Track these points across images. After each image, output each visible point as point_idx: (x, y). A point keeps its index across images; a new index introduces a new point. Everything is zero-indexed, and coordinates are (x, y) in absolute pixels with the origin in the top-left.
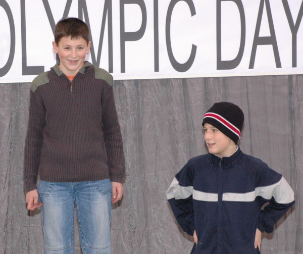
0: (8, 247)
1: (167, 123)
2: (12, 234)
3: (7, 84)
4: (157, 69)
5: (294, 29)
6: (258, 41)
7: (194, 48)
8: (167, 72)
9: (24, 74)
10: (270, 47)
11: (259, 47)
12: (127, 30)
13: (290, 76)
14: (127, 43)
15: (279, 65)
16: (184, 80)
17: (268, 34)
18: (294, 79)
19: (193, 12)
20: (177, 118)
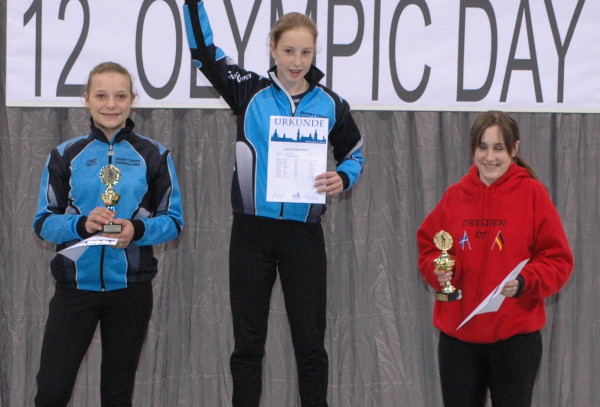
0: (161, 334)
1: (385, 171)
2: (167, 317)
3: (167, 109)
4: (375, 97)
5: (562, 50)
6: (514, 64)
7: (427, 70)
8: (389, 101)
9: (192, 96)
10: (529, 74)
11: (515, 73)
12: (336, 41)
13: (554, 115)
14: (336, 60)
15: (539, 98)
16: (411, 114)
17: (527, 56)
18: (559, 119)
19: (428, 21)
20: (399, 164)
